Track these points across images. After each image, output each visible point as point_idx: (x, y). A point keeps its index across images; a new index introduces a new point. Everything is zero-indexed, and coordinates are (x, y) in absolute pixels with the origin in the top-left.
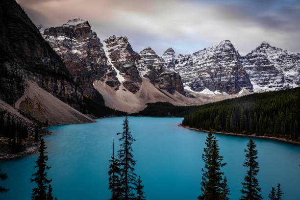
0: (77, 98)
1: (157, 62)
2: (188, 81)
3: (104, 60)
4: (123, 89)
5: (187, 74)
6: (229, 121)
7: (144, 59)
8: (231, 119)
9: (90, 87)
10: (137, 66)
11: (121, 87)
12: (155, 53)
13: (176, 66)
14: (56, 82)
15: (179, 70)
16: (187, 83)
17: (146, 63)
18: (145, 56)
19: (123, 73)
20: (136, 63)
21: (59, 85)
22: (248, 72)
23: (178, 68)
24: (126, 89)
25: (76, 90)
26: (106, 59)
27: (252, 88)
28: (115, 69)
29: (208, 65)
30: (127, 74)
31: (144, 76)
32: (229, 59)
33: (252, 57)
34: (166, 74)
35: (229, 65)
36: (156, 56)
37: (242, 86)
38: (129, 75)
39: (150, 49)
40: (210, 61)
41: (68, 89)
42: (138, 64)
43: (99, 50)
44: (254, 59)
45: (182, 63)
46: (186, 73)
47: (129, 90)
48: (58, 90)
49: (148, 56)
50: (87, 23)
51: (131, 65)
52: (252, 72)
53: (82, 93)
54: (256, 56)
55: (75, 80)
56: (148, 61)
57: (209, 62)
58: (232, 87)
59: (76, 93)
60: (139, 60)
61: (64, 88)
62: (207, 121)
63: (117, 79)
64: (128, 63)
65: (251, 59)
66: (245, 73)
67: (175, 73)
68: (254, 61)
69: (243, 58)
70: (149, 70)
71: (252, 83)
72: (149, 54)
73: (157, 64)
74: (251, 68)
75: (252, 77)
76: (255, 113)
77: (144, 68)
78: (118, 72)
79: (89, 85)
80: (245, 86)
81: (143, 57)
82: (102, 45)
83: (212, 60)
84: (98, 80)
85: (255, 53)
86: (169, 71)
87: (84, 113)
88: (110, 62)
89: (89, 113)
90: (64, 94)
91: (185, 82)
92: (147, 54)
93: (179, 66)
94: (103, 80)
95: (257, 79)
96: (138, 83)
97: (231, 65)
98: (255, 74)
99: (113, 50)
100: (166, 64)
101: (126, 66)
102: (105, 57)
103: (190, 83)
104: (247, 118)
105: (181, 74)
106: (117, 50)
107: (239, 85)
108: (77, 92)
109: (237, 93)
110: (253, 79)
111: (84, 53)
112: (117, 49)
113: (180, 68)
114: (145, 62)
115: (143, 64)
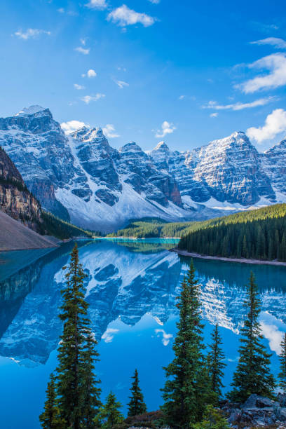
0: (32, 213)
1: (143, 162)
2: (186, 188)
3: (70, 160)
4: (97, 200)
5: (185, 179)
6: (242, 242)
7: (125, 158)
8: (245, 240)
9: (50, 198)
10: (115, 167)
11: (93, 197)
12: (140, 149)
13: (170, 166)
14: (5, 192)
15: (174, 172)
16: (185, 191)
17: (127, 164)
18: (127, 154)
19: (96, 178)
20: (114, 164)
21: (9, 196)
22: (268, 174)
23: (173, 170)
24: (99, 199)
25: (31, 203)
26: (73, 159)
27: (274, 197)
28: (85, 172)
29: (215, 165)
30: (102, 179)
31: (125, 182)
32: (244, 157)
33: (274, 155)
34: (155, 179)
35: (242, 166)
36: (142, 154)
37: (261, 194)
38: (104, 180)
39: (134, 144)
40: (217, 159)
41: (20, 201)
42: (117, 165)
43: (63, 146)
44: (277, 157)
45: (178, 163)
46: (184, 176)
47: (104, 201)
48: (7, 203)
49: (131, 153)
50: (47, 111)
51: (107, 166)
52: (274, 175)
53: (39, 206)
54: (279, 153)
55: (30, 189)
56: (131, 160)
57: (216, 162)
58: (247, 195)
59: (31, 206)
60: (119, 159)
61: (15, 199)
62: (211, 243)
63: (87, 186)
64: (103, 164)
65: (273, 158)
66: (265, 176)
67: (168, 177)
68: (277, 159)
69: (262, 155)
70: (133, 173)
71: (274, 189)
72: (133, 151)
73: (143, 165)
74: (273, 170)
75: (275, 182)
76: (277, 231)
77: (126, 171)
78: (89, 176)
79: (50, 195)
80: (265, 194)
81: (123, 155)
82: (67, 140)
83: (219, 158)
84: (62, 188)
85: (278, 149)
86: (160, 174)
87: (42, 234)
88: (77, 163)
89: (48, 234)
90: (15, 208)
91: (182, 190)
92: (129, 151)
93: (174, 168)
94: (68, 188)
95: (281, 184)
96: (116, 192)
97: (245, 165)
98: (279, 177)
99: (82, 146)
100: (156, 165)
101: (101, 168)
102: (71, 156)
103: (190, 190)
104: (266, 237)
105: (177, 178)
106: (88, 147)
107: (257, 192)
108: (33, 205)
109: (254, 204)
110: (276, 184)
111: (43, 152)
112: (88, 144)
113: (176, 170)
114: (127, 162)
115: (124, 165)
